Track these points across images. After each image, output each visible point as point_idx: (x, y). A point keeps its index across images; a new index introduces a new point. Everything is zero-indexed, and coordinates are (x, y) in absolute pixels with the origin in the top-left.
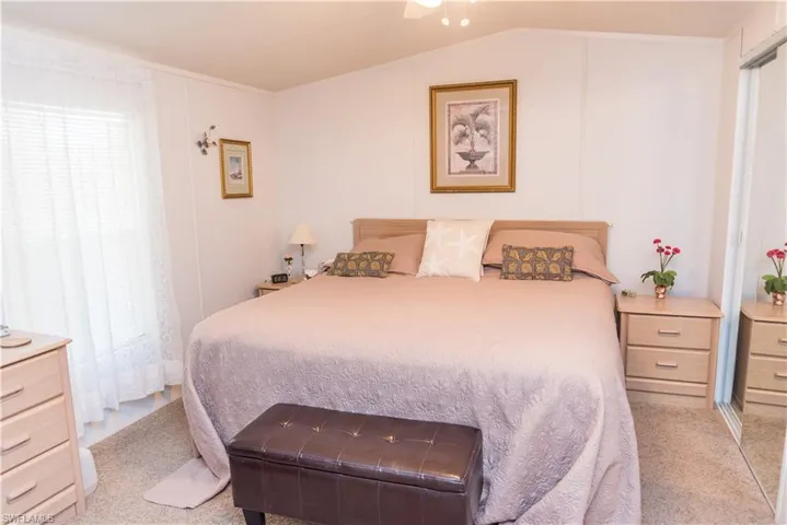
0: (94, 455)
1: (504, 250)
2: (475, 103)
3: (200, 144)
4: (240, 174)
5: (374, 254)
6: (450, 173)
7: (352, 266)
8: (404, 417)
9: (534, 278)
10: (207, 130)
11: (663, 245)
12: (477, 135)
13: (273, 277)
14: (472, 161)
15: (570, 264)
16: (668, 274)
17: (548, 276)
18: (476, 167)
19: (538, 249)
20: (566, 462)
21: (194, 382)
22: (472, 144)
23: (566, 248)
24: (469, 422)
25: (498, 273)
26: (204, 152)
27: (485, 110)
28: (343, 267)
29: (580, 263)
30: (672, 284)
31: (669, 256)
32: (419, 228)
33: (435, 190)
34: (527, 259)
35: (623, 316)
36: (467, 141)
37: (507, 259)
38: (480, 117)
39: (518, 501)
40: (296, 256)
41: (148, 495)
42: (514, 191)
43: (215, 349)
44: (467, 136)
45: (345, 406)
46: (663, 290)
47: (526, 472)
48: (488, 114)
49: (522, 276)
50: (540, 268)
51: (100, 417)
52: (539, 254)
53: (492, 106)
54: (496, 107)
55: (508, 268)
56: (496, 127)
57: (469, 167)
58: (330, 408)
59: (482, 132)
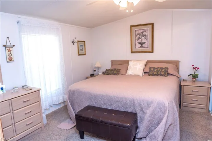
0: (46, 117)
1: (149, 68)
2: (142, 29)
3: (72, 42)
4: (83, 49)
5: (115, 69)
6: (136, 48)
7: (109, 72)
8: (118, 110)
9: (157, 76)
10: (74, 39)
11: (194, 67)
12: (143, 38)
13: (91, 75)
14: (142, 45)
15: (167, 72)
16: (196, 75)
17: (161, 75)
18: (143, 46)
19: (158, 68)
20: (159, 123)
21: (69, 100)
22: (142, 40)
23: (166, 68)
24: (134, 112)
25: (147, 74)
26: (74, 44)
27: (145, 31)
28: (108, 73)
29: (170, 71)
30: (197, 78)
31: (196, 70)
32: (127, 62)
33: (132, 52)
34: (155, 70)
35: (182, 86)
36: (140, 40)
37: (150, 70)
38: (144, 33)
39: (147, 132)
40: (97, 70)
41: (58, 126)
42: (153, 53)
43: (74, 92)
44: (140, 38)
45: (104, 107)
46: (194, 79)
47: (148, 125)
48: (146, 32)
49: (154, 75)
50: (159, 73)
51: (48, 107)
52: (159, 69)
53: (147, 30)
54: (148, 30)
55: (150, 73)
56: (148, 35)
57: (141, 46)
58: (100, 107)
59: (144, 37)
